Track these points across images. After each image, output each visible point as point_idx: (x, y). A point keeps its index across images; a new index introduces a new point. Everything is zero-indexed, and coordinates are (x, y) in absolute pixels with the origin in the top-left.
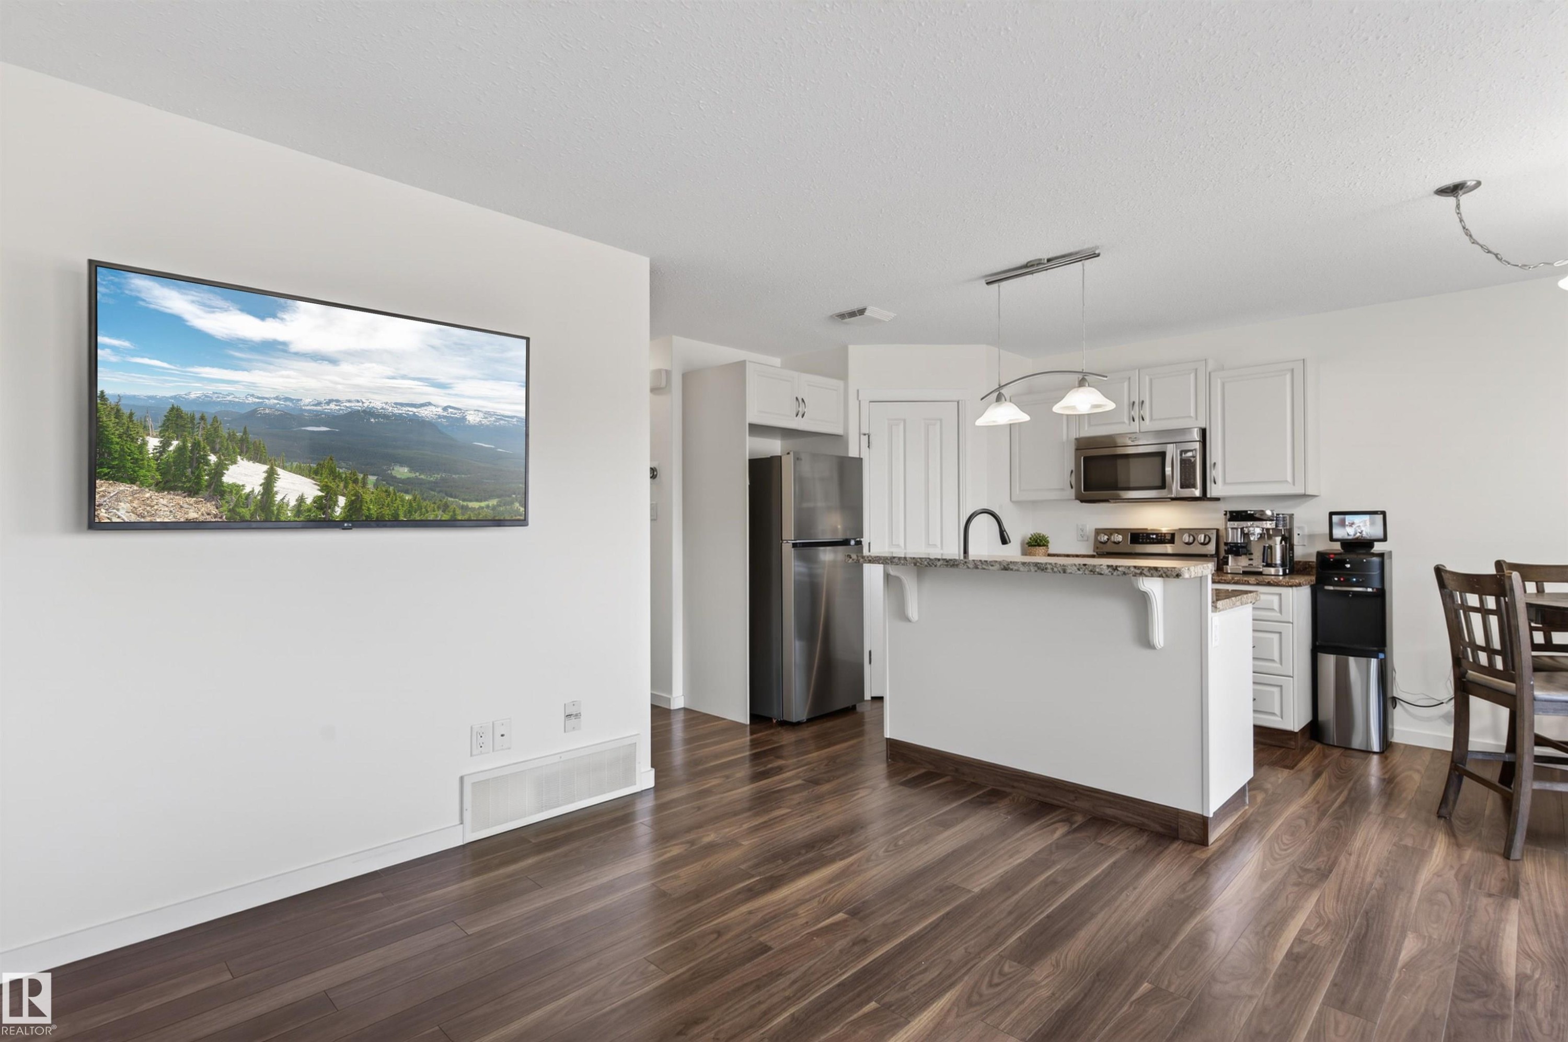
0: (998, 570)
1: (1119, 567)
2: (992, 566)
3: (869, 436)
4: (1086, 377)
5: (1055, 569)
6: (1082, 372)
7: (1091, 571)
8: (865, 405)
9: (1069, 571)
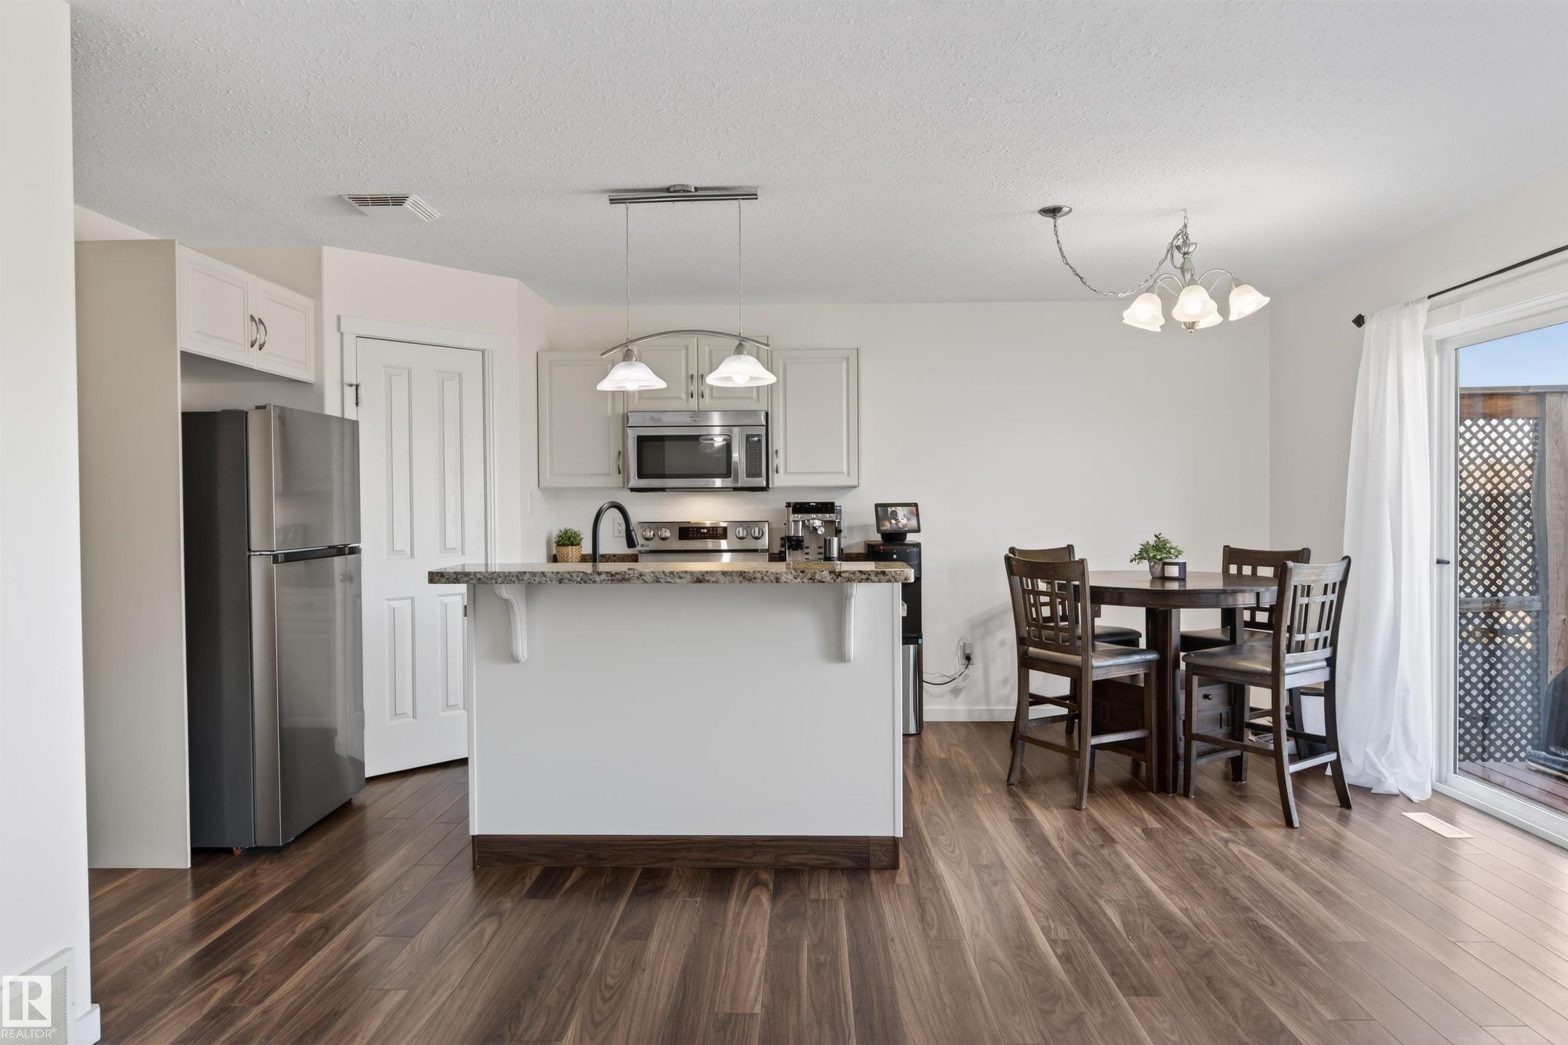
0: (688, 582)
1: (844, 572)
2: (680, 578)
3: (357, 389)
4: (743, 343)
5: (766, 578)
6: (739, 336)
7: (811, 579)
8: (350, 340)
9: (783, 579)
